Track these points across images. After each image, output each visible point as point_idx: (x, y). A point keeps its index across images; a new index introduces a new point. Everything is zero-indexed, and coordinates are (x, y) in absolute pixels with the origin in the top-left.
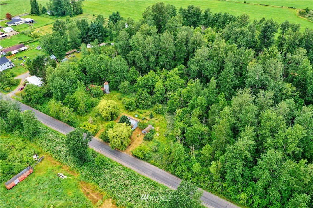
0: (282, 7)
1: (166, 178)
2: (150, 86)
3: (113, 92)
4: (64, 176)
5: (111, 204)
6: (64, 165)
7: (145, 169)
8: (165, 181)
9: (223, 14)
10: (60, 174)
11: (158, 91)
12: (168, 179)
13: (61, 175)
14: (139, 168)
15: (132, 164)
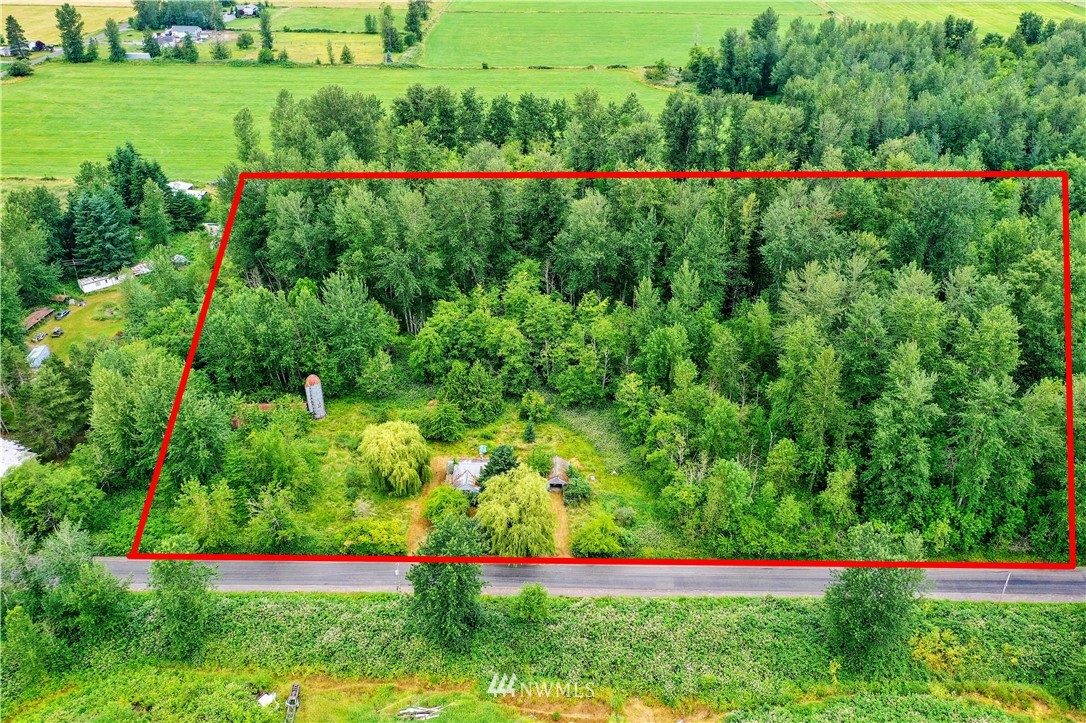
0: (591, 67)
1: (721, 578)
2: (465, 349)
3: (338, 407)
4: (427, 710)
5: (649, 711)
6: (395, 677)
7: (646, 580)
8: (723, 586)
9: (515, 99)
10: (412, 710)
11: (512, 352)
12: (725, 577)
13: (415, 713)
14: (626, 584)
15: (597, 583)
